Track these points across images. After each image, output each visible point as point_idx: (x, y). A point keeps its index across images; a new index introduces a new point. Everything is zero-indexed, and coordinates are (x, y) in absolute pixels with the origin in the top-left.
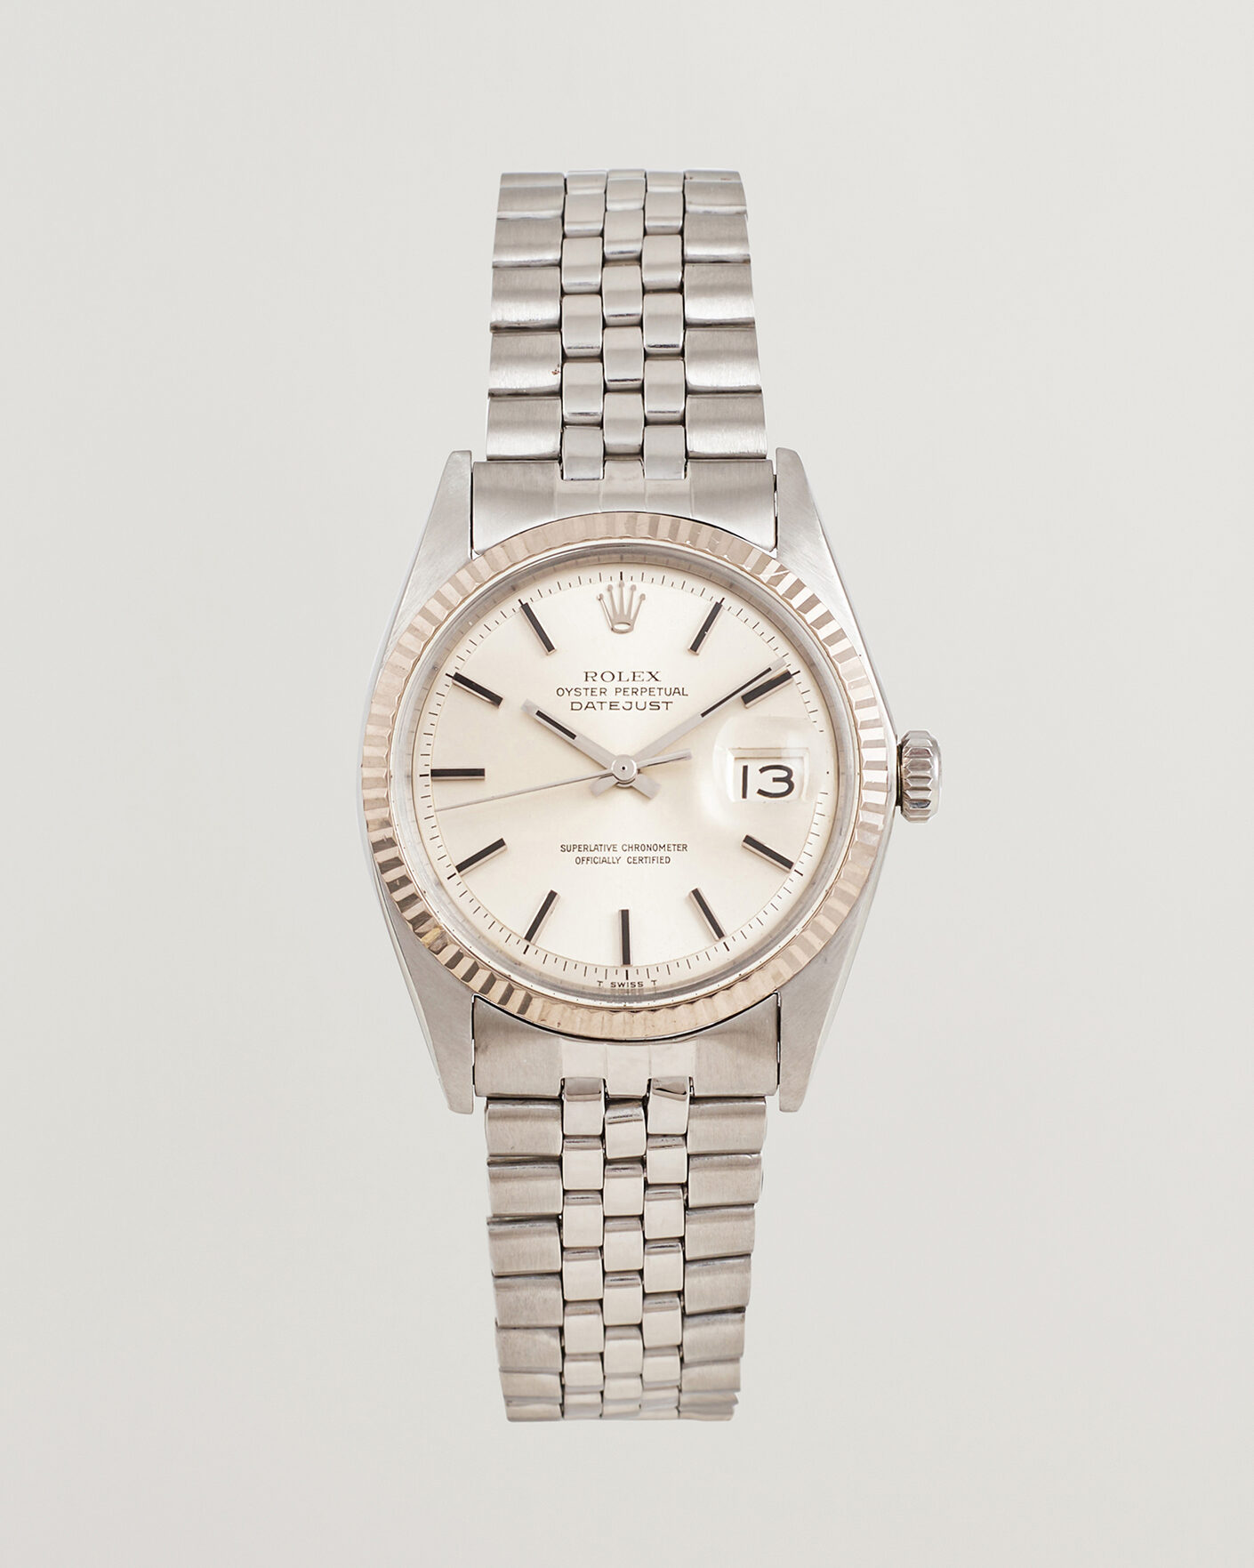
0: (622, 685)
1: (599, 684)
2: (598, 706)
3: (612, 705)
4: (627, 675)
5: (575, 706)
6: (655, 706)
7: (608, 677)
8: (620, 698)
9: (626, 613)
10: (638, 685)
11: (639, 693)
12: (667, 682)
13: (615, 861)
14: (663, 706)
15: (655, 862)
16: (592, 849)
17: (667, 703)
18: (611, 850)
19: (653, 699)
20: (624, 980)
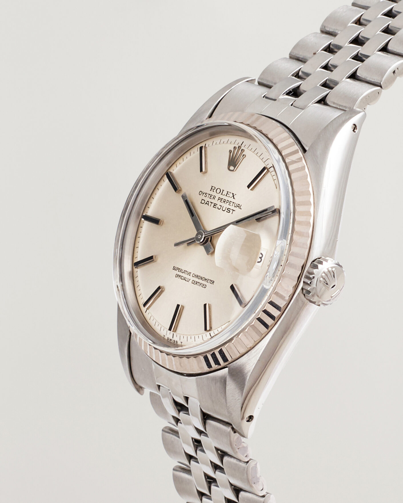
0: (221, 197)
1: (214, 194)
2: (210, 204)
3: (215, 205)
4: (225, 193)
5: (203, 202)
6: (229, 210)
7: (218, 191)
8: (219, 203)
9: (235, 161)
10: (227, 198)
11: (226, 202)
12: (237, 201)
13: (188, 280)
14: (231, 211)
15: (201, 286)
16: (183, 272)
17: (233, 210)
18: (189, 275)
19: (229, 207)
20: (171, 338)
